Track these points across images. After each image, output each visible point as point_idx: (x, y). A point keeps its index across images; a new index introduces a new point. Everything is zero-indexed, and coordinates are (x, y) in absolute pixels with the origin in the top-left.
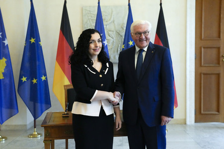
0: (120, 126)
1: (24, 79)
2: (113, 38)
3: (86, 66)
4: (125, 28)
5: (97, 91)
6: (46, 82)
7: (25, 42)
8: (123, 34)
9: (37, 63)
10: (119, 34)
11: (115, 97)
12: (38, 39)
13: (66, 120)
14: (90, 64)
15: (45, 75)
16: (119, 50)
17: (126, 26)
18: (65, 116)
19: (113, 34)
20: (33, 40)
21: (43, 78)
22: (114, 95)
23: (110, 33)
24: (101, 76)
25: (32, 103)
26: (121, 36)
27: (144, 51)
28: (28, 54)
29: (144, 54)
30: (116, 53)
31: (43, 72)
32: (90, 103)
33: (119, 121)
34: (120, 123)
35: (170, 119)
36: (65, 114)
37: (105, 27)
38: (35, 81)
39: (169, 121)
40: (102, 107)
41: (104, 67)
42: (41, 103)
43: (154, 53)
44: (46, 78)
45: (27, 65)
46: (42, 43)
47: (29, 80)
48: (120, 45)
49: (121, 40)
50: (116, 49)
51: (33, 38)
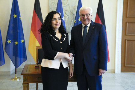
0: (73, 75)
1: (9, 41)
2: (68, 16)
3: (52, 36)
4: (76, 9)
5: (58, 52)
6: (24, 43)
7: (10, 17)
9: (18, 31)
10: (72, 13)
11: (69, 57)
12: (19, 15)
13: (37, 70)
14: (54, 34)
15: (23, 39)
16: (72, 23)
18: (37, 68)
19: (68, 13)
20: (15, 16)
21: (22, 41)
22: (69, 55)
23: (66, 12)
24: (61, 42)
25: (14, 57)
26: (74, 14)
27: (88, 26)
28: (12, 25)
29: (88, 29)
30: (70, 25)
31: (22, 37)
32: (53, 60)
33: (71, 72)
34: (73, 73)
35: (105, 71)
36: (37, 66)
37: (63, 8)
38: (16, 43)
39: (104, 73)
40: (61, 63)
41: (63, 37)
42: (20, 57)
43: (94, 28)
44: (24, 41)
45: (11, 32)
46: (22, 18)
47: (13, 43)
48: (72, 20)
49: (74, 17)
50: (70, 23)
51: (16, 15)
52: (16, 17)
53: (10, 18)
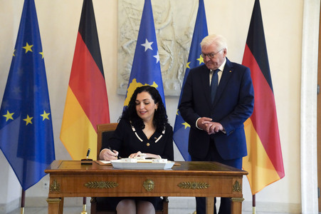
1: (9, 116)
2: (170, 53)
4: (191, 36)
6: (49, 123)
7: (14, 50)
8: (188, 46)
9: (35, 89)
10: (181, 46)
12: (38, 47)
15: (49, 111)
16: (180, 73)
17: (193, 32)
19: (171, 46)
20: (28, 48)
21: (45, 116)
23: (165, 43)
25: (20, 161)
26: (185, 49)
27: (219, 70)
28: (19, 72)
30: (174, 78)
31: (45, 105)
37: (157, 32)
38: (28, 120)
42: (40, 161)
44: (50, 116)
45: (16, 90)
46: (45, 54)
47: (19, 119)
48: (181, 66)
49: (185, 56)
50: (175, 71)
51: (29, 45)
52: (29, 51)
53: (15, 53)
